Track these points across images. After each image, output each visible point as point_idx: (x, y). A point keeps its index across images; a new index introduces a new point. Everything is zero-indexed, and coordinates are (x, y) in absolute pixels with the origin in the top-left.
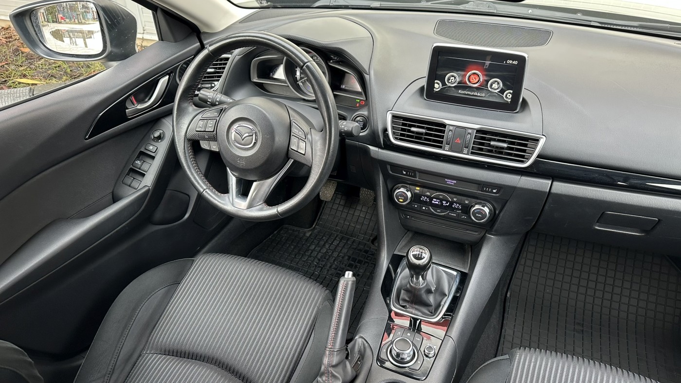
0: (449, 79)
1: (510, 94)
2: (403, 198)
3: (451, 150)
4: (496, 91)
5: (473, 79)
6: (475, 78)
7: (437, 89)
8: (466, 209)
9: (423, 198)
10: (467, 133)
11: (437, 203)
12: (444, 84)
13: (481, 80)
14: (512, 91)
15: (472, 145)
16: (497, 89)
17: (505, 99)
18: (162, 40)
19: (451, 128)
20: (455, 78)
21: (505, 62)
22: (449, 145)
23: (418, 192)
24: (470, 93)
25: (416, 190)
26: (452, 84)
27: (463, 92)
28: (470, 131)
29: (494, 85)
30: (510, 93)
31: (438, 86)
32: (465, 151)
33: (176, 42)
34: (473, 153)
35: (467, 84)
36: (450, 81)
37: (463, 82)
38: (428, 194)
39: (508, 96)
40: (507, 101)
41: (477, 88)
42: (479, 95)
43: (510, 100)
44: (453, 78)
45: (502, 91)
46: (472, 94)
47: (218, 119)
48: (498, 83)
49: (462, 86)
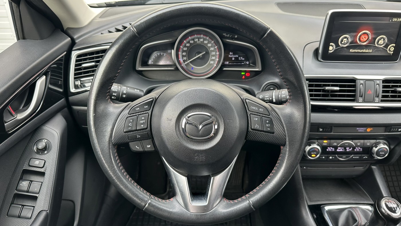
0: (342, 41)
1: (392, 48)
2: (315, 153)
3: (364, 101)
4: (382, 46)
5: (363, 39)
6: (365, 37)
7: (331, 50)
8: (368, 150)
9: (329, 149)
10: (376, 84)
11: (341, 150)
12: (337, 45)
13: (370, 39)
14: (394, 45)
15: (381, 94)
16: (383, 44)
17: (388, 52)
18: (24, 38)
19: (362, 82)
20: (348, 39)
21: (390, 21)
22: (362, 97)
23: (326, 144)
24: (359, 51)
25: (324, 143)
26: (345, 45)
27: (354, 51)
28: (378, 82)
29: (380, 41)
30: (393, 46)
31: (332, 49)
32: (377, 99)
33: (42, 38)
34: (382, 101)
35: (358, 43)
36: (343, 43)
37: (354, 42)
38: (335, 144)
39: (391, 50)
40: (390, 54)
41: (366, 47)
42: (367, 51)
43: (392, 52)
44: (346, 39)
45: (386, 46)
46: (361, 51)
47: (150, 112)
48: (384, 39)
49: (354, 45)
